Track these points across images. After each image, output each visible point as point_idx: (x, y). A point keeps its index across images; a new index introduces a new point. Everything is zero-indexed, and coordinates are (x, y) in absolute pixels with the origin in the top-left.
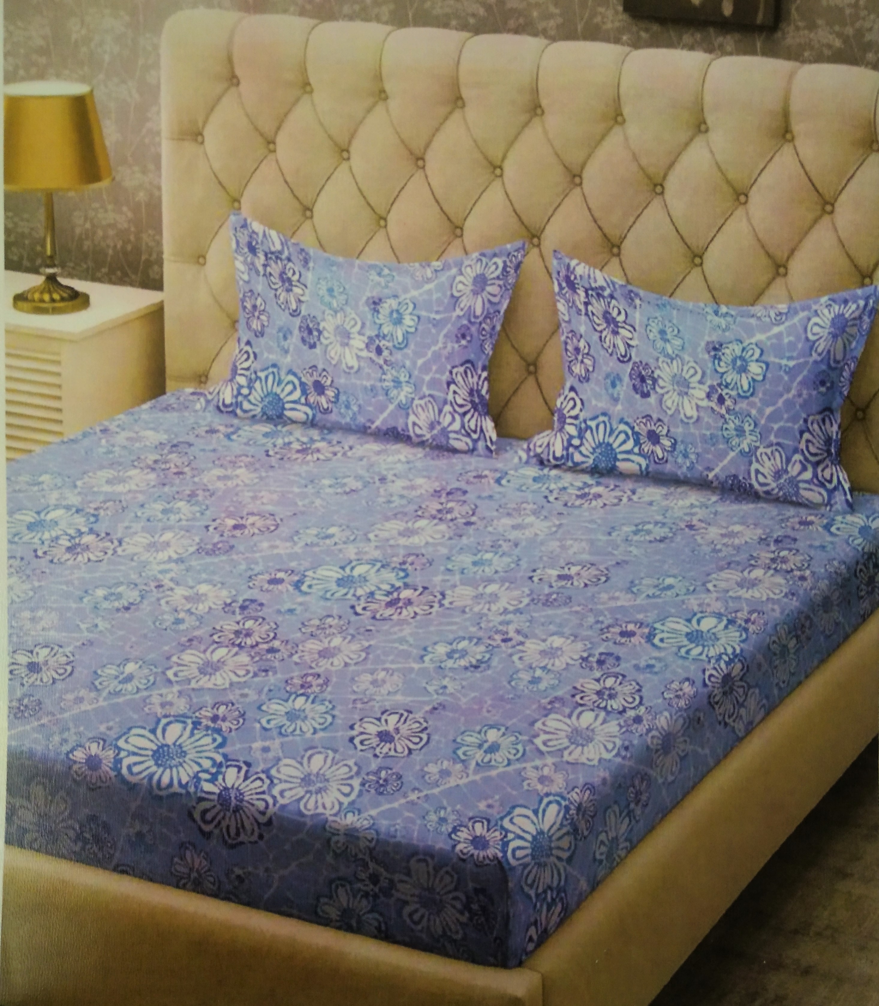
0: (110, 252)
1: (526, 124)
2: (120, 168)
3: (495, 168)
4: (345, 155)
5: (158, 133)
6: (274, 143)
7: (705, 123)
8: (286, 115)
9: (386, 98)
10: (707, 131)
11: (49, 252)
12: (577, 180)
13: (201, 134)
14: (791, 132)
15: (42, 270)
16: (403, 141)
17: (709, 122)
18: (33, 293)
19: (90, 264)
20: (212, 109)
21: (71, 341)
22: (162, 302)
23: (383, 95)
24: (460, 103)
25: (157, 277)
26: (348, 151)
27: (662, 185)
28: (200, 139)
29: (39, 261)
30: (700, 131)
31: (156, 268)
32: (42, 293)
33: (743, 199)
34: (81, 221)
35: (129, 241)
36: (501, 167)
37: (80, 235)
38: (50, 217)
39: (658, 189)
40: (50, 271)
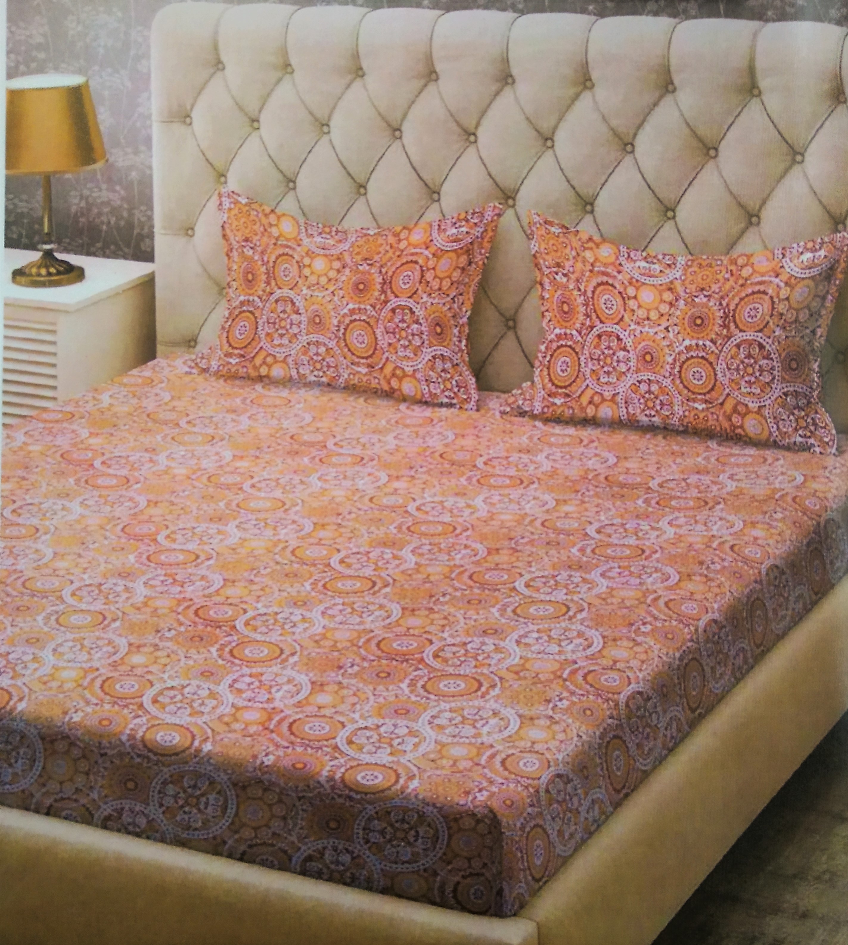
0: (104, 227)
1: (497, 93)
2: (113, 151)
3: (470, 134)
4: (325, 129)
5: (149, 117)
6: (258, 121)
7: (672, 83)
8: (269, 95)
9: (363, 76)
10: (674, 90)
11: (46, 230)
12: (549, 143)
13: (189, 116)
14: (758, 88)
15: (39, 247)
16: (380, 114)
17: (676, 82)
18: (31, 268)
19: (86, 239)
20: (199, 94)
21: (67, 312)
22: (153, 273)
23: (360, 73)
24: (434, 76)
25: (149, 250)
26: (328, 126)
27: (632, 145)
28: (188, 120)
29: (37, 238)
30: (667, 91)
31: (147, 240)
32: (39, 267)
33: (712, 153)
34: (76, 201)
35: (122, 217)
36: (474, 134)
37: (76, 213)
38: (48, 198)
39: (629, 148)
40: (47, 247)
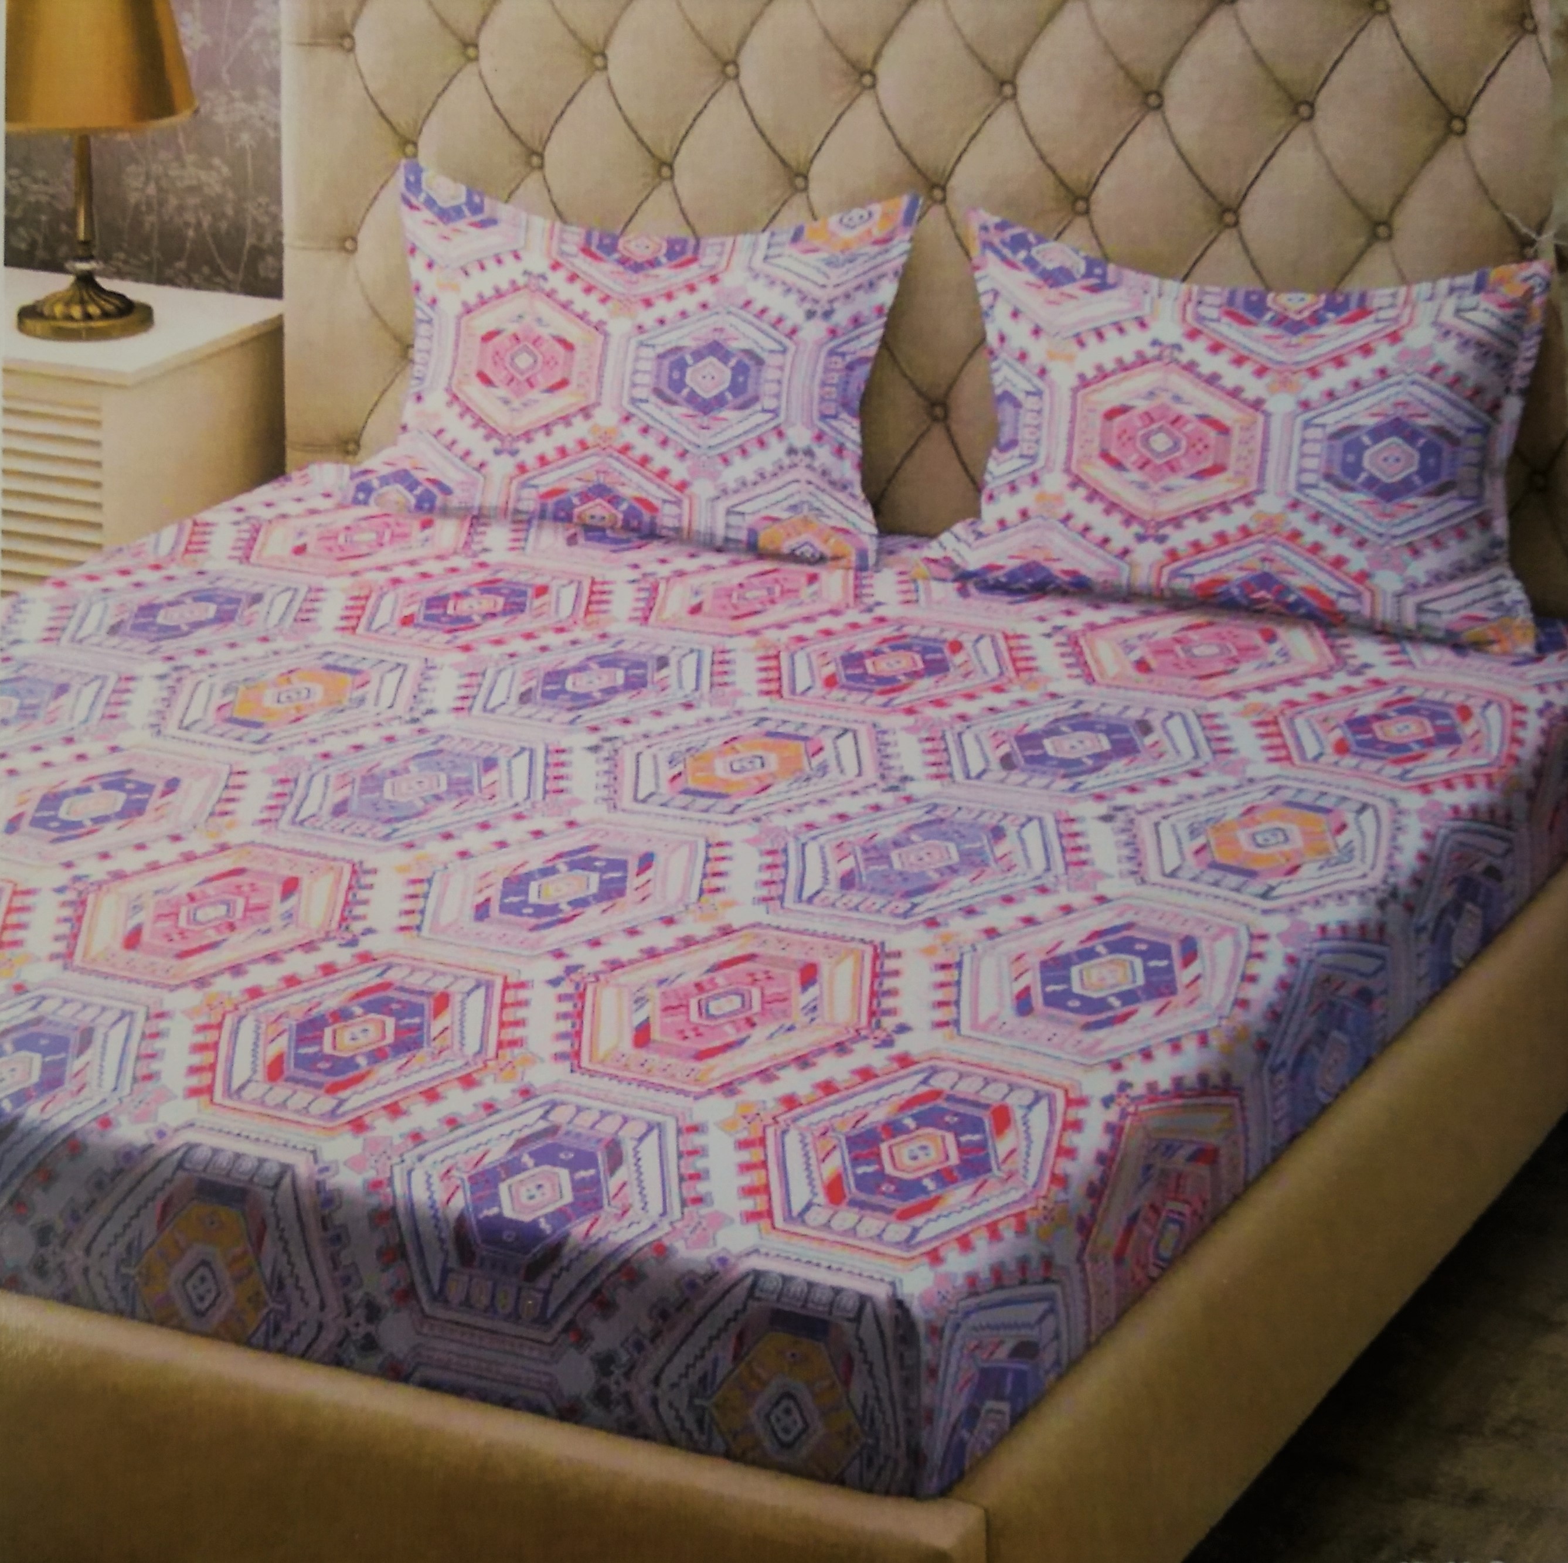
0: (191, 233)
1: (914, 1)
2: (209, 94)
3: (862, 73)
4: (599, 61)
5: (275, 34)
6: (475, 45)
10: (1234, 1)
11: (81, 235)
12: (1008, 90)
13: (349, 36)
15: (68, 265)
18: (53, 305)
19: (156, 254)
21: (120, 387)
22: (280, 317)
25: (273, 276)
26: (604, 55)
27: (1159, 93)
28: (347, 43)
29: (63, 250)
30: (1222, 1)
31: (270, 260)
32: (68, 304)
33: (1304, 110)
34: (137, 183)
35: (224, 215)
36: (872, 73)
37: (137, 206)
38: (86, 176)
39: (1153, 100)
40: (83, 266)
